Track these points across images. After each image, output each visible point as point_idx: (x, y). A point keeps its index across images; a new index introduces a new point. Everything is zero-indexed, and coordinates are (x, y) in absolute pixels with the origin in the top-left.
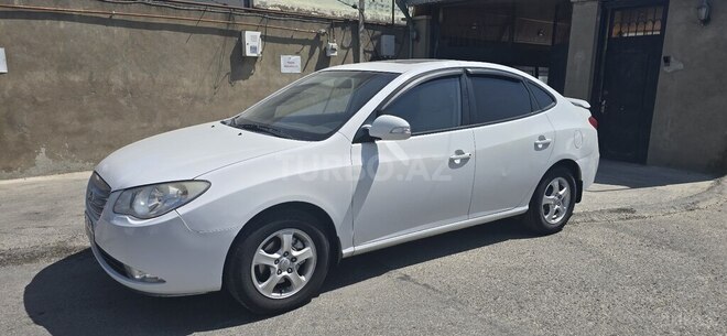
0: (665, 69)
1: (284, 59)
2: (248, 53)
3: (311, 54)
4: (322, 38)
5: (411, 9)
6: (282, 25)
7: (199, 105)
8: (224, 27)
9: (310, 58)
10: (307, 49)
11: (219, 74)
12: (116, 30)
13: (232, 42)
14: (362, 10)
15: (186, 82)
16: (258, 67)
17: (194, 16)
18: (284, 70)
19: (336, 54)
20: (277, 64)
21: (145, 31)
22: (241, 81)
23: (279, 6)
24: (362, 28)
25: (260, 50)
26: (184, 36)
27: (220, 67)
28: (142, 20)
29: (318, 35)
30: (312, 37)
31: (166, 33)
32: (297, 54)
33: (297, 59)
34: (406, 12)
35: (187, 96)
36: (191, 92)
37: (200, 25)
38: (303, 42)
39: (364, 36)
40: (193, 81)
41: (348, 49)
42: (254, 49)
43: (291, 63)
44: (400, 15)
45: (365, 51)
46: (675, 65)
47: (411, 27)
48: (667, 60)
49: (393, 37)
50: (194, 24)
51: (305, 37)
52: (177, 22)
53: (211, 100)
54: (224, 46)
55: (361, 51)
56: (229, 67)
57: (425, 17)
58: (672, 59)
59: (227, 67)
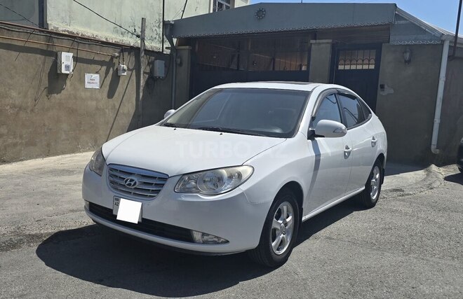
0: (380, 93)
1: (88, 76)
2: (64, 71)
3: (107, 73)
4: (115, 60)
5: (175, 40)
6: (87, 48)
7: (23, 115)
8: (45, 48)
9: (105, 77)
10: (104, 68)
11: (39, 89)
13: (50, 60)
14: (143, 40)
16: (68, 82)
17: (23, 37)
19: (125, 74)
20: (82, 81)
22: (55, 95)
23: (68, 31)
24: (143, 54)
25: (72, 68)
26: (15, 54)
27: (40, 82)
29: (113, 57)
30: (108, 59)
32: (97, 73)
33: (96, 77)
34: (171, 42)
35: (13, 106)
36: (17, 102)
37: (27, 45)
38: (101, 63)
39: (144, 60)
40: (19, 93)
41: (132, 70)
42: (67, 67)
43: (93, 80)
44: (167, 44)
45: (144, 73)
46: (388, 91)
47: (174, 54)
48: (382, 87)
49: (164, 62)
50: (23, 44)
51: (103, 59)
52: (9, 42)
53: (32, 110)
54: (44, 64)
55: (142, 72)
56: (47, 82)
57: (188, 47)
58: (386, 86)
59: (46, 82)
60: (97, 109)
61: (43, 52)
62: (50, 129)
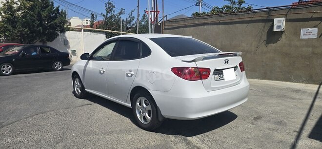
1: (303, 31)
2: (275, 29)
8: (265, 18)
11: (260, 41)
12: (220, 26)
13: (269, 25)
15: (244, 45)
16: (283, 36)
17: (251, 15)
18: (302, 37)
20: (297, 34)
21: (230, 25)
22: (272, 44)
25: (283, 27)
26: (245, 25)
27: (261, 37)
28: (229, 21)
31: (238, 25)
32: (315, 27)
33: (314, 30)
36: (245, 49)
37: (253, 19)
40: (247, 44)
42: (279, 27)
43: (310, 32)
50: (250, 19)
53: (255, 53)
54: (264, 27)
59: (265, 38)
60: (313, 53)
61: (263, 21)
62: (267, 64)
